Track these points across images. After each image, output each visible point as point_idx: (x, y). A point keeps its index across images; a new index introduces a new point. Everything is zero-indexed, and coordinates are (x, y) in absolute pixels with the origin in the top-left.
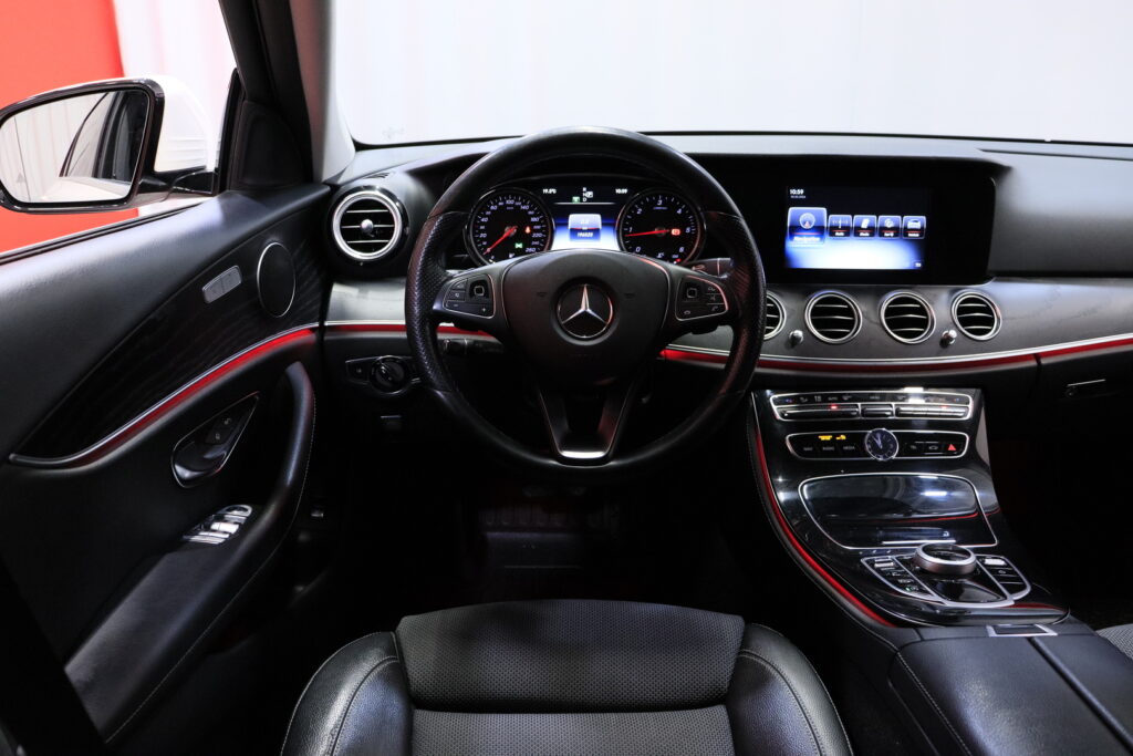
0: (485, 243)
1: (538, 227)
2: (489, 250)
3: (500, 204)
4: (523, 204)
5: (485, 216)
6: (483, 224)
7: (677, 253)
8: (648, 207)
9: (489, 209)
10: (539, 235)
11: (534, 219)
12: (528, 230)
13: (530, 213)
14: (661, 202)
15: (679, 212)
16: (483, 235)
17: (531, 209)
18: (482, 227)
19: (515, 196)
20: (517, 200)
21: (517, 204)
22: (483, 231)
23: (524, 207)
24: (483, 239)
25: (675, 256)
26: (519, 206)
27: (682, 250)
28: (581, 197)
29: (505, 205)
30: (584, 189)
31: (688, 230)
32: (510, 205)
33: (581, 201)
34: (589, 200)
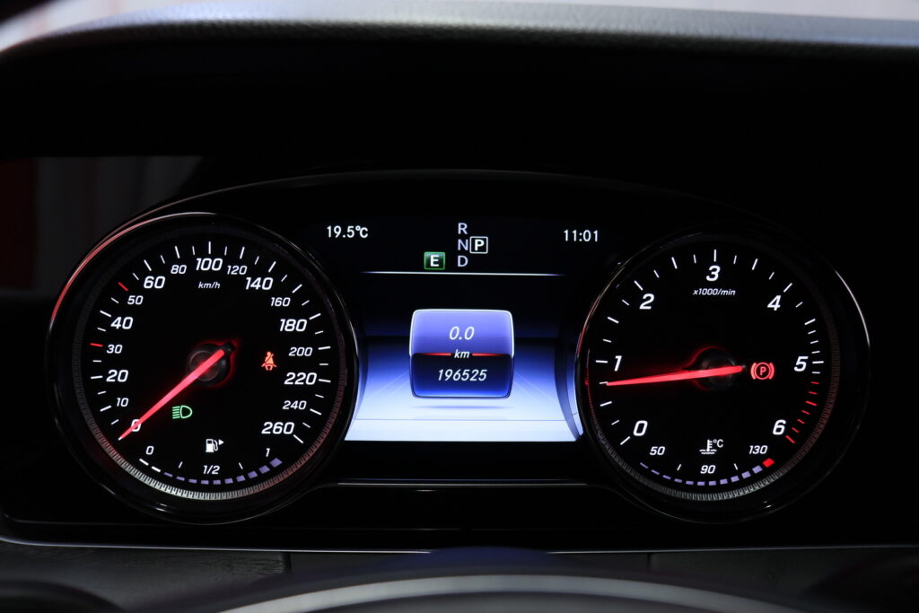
0: (123, 402)
1: (306, 352)
2: (136, 425)
3: (176, 269)
4: (254, 273)
5: (124, 310)
6: (117, 336)
7: (766, 438)
8: (676, 289)
9: (137, 288)
10: (307, 378)
11: (289, 325)
12: (269, 361)
13: (277, 302)
14: (716, 270)
15: (775, 304)
16: (118, 376)
17: (278, 290)
18: (115, 349)
19: (226, 245)
20: (232, 259)
21: (235, 270)
22: (117, 362)
23: (257, 284)
24: (116, 389)
25: (759, 450)
26: (241, 280)
27: (779, 427)
28: (452, 254)
29: (194, 276)
30: (462, 228)
31: (801, 363)
32: (210, 276)
33: (451, 264)
34: (476, 262)
